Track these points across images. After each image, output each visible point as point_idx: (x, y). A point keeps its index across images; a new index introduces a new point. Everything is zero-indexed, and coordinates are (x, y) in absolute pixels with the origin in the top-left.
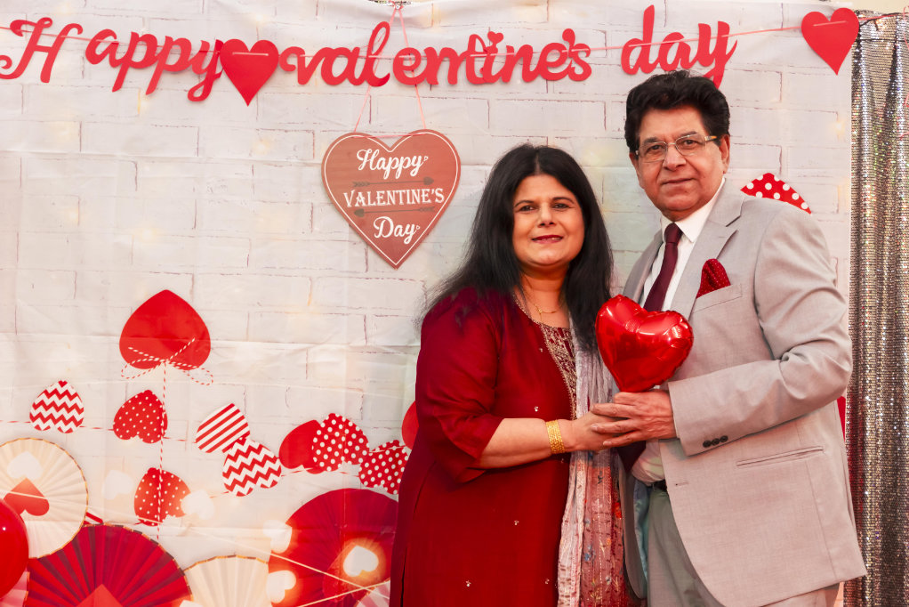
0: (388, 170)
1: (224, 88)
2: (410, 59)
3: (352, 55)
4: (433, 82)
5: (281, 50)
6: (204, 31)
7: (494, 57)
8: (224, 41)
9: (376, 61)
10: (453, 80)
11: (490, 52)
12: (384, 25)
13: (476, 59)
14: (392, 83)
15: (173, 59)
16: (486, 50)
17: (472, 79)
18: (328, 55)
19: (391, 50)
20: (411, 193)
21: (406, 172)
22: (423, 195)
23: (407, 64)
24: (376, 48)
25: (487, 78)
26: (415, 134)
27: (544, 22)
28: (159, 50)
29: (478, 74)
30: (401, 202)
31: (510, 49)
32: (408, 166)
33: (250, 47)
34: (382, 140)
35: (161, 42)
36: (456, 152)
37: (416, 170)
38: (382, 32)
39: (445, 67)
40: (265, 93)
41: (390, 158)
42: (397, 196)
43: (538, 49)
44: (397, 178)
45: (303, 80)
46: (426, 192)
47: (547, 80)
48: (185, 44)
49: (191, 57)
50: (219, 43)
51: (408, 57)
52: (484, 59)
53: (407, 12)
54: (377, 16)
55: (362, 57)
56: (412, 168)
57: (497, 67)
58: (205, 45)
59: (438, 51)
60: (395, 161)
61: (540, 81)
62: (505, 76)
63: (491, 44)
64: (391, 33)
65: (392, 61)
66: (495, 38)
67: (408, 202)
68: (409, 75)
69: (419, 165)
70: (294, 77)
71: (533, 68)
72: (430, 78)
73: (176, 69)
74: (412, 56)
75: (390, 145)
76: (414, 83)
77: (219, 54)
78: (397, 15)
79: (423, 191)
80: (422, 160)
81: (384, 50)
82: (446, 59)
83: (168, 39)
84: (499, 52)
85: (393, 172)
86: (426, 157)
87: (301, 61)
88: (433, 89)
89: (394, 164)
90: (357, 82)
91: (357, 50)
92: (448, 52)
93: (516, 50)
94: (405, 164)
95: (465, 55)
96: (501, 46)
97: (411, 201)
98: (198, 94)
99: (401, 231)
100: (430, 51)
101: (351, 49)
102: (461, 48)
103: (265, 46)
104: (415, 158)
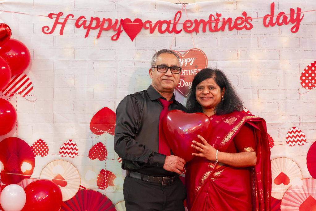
0: (182, 63)
1: (124, 35)
2: (189, 24)
3: (169, 23)
4: (197, 32)
5: (143, 22)
6: (116, 16)
7: (218, 22)
8: (124, 19)
9: (177, 25)
10: (204, 31)
11: (217, 21)
12: (179, 12)
13: (212, 23)
14: (183, 32)
15: (106, 26)
16: (215, 20)
17: (211, 30)
18: (160, 23)
19: (182, 20)
20: (190, 71)
21: (188, 63)
22: (195, 72)
23: (188, 25)
24: (177, 20)
25: (216, 30)
26: (191, 50)
27: (236, 9)
28: (101, 23)
29: (213, 29)
30: (187, 74)
31: (224, 19)
32: (189, 61)
33: (133, 20)
34: (180, 52)
35: (101, 20)
36: (206, 56)
37: (192, 63)
38: (179, 15)
39: (201, 26)
40: (138, 37)
41: (183, 59)
42: (186, 72)
43: (234, 19)
44: (185, 66)
45: (152, 31)
46: (196, 71)
47: (237, 30)
48: (110, 20)
49: (112, 25)
50: (122, 20)
51: (188, 23)
52: (215, 23)
53: (187, 7)
54: (177, 9)
55: (172, 23)
56: (190, 62)
57: (219, 26)
58: (117, 21)
59: (199, 21)
60: (185, 60)
61: (235, 30)
62: (223, 29)
63: (217, 18)
64: (182, 14)
65: (183, 25)
66: (219, 15)
67: (190, 74)
68: (189, 29)
69: (193, 61)
70: (148, 31)
71: (232, 26)
72: (196, 30)
73: (107, 29)
74: (189, 22)
75: (183, 54)
76: (190, 32)
77: (122, 24)
78: (184, 8)
79: (195, 70)
80: (194, 59)
81: (180, 21)
82: (201, 23)
83: (104, 19)
84: (220, 20)
85: (184, 64)
86: (195, 58)
87: (151, 25)
88: (198, 34)
89: (184, 61)
90: (170, 32)
91: (170, 21)
92: (202, 21)
93: (226, 20)
94: (188, 61)
95: (208, 22)
96: (221, 19)
97: (191, 74)
98: (115, 38)
99: (187, 84)
100: (196, 21)
101: (168, 21)
102: (207, 19)
103: (138, 20)
104: (191, 58)
